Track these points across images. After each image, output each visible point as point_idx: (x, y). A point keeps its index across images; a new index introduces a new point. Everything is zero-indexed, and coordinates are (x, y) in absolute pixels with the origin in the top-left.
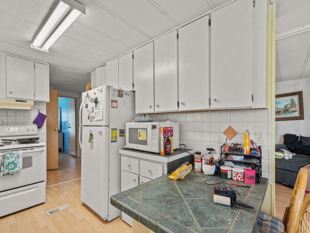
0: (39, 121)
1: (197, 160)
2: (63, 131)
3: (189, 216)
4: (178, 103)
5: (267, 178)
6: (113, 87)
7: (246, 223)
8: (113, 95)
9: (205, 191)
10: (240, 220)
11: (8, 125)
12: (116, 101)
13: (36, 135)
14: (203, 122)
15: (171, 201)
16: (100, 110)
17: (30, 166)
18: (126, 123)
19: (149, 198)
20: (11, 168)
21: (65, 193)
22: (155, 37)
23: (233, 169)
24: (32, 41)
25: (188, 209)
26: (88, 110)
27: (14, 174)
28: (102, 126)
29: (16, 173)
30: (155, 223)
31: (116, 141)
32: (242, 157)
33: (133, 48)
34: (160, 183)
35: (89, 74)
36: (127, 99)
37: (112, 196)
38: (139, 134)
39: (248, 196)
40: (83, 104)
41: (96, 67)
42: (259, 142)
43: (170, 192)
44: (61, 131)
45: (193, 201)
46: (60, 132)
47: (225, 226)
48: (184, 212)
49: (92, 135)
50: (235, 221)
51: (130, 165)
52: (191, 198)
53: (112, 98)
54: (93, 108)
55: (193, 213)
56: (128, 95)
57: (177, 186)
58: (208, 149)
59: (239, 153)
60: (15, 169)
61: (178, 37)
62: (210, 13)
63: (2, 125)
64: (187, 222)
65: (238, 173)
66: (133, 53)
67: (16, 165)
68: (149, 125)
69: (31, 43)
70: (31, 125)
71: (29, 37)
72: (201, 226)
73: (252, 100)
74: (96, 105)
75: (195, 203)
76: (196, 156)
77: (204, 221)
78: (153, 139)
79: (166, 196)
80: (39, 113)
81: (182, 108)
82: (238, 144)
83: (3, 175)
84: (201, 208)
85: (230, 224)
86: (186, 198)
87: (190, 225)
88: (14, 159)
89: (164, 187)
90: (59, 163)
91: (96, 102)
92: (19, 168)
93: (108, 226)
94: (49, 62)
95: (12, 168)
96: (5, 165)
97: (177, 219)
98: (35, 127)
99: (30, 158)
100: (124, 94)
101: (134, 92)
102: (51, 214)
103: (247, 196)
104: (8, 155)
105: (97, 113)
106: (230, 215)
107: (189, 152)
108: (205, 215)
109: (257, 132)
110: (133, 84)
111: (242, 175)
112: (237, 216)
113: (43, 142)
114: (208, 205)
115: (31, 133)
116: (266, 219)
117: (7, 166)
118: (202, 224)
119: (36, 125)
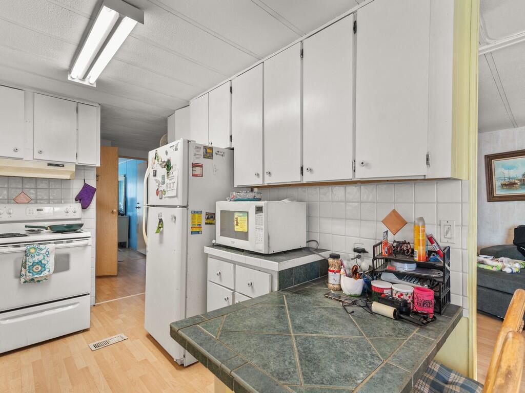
0: (85, 197)
1: (332, 269)
2: (129, 213)
3: (290, 363)
4: (302, 168)
5: (460, 307)
6: (195, 141)
7: (391, 382)
8: (195, 155)
9: (335, 324)
10: (380, 377)
11: (36, 203)
12: (201, 166)
13: (79, 219)
14: (348, 202)
15: (269, 336)
16: (173, 181)
17: (67, 268)
18: (217, 202)
19: (233, 329)
20: (37, 271)
21: (123, 316)
22: (266, 56)
23: (394, 287)
24: (69, 71)
25: (293, 351)
26: (156, 180)
27: (42, 280)
28: (175, 207)
29: (45, 279)
30: (230, 370)
31: (200, 232)
32: (413, 266)
33: (232, 75)
34: (260, 306)
35: (165, 121)
36: (219, 162)
37: (172, 323)
38: (235, 222)
39: (411, 335)
40: (149, 170)
41: (175, 109)
42: (446, 240)
43: (272, 321)
44: (126, 214)
45: (306, 339)
46: (125, 216)
47: (349, 386)
48: (284, 356)
49: (162, 222)
50: (370, 377)
51: (220, 273)
52: (306, 333)
53: (193, 160)
54: (163, 177)
55: (300, 359)
56: (222, 155)
57: (288, 312)
58: (356, 250)
59: (407, 259)
60: (43, 273)
61: (302, 54)
62: (356, 11)
63: (28, 203)
64: (283, 373)
65: (402, 295)
66: (231, 84)
67: (44, 267)
68: (251, 206)
69: (68, 72)
70: (73, 203)
71: (65, 64)
72: (305, 383)
73: (427, 163)
74: (168, 173)
75: (309, 342)
76: (330, 260)
77: (314, 374)
78: (258, 230)
79: (263, 328)
80: (85, 184)
81: (308, 178)
82: (405, 243)
83: (24, 282)
84: (317, 351)
85: (359, 382)
86: (297, 333)
87: (287, 378)
88: (41, 257)
89: (265, 312)
90: (119, 266)
91: (168, 166)
92: (49, 272)
93: (183, 373)
94: (100, 102)
95: (39, 272)
96: (27, 266)
97: (269, 368)
98: (78, 206)
99: (67, 256)
100: (214, 154)
101: (233, 149)
102: (97, 348)
103: (408, 337)
104: (32, 251)
105: (169, 186)
106: (364, 366)
107: (320, 253)
108: (319, 364)
109: (442, 221)
110: (231, 137)
111: (409, 297)
112: (378, 369)
113: (89, 231)
114: (330, 347)
115: (71, 216)
116: (454, 381)
117: (31, 267)
118: (308, 378)
119: (80, 204)
